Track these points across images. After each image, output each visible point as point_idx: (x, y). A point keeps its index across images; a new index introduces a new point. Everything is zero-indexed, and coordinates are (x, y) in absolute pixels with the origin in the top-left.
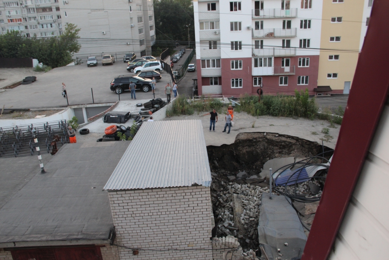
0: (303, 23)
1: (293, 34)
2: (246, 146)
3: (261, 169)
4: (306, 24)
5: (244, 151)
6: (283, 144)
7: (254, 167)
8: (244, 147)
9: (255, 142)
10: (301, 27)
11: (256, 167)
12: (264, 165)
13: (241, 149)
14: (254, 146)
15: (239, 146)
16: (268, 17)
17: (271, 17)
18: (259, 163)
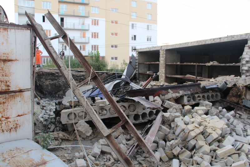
0: (94, 35)
1: (87, 41)
2: (49, 79)
3: (64, 96)
4: (95, 35)
5: (48, 83)
6: (82, 78)
7: (57, 95)
8: (47, 80)
9: (57, 76)
10: (92, 37)
11: (59, 96)
12: (66, 93)
13: (44, 81)
14: (56, 80)
15: (42, 78)
16: (70, 28)
17: (71, 28)
18: (61, 92)
